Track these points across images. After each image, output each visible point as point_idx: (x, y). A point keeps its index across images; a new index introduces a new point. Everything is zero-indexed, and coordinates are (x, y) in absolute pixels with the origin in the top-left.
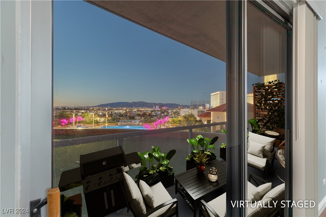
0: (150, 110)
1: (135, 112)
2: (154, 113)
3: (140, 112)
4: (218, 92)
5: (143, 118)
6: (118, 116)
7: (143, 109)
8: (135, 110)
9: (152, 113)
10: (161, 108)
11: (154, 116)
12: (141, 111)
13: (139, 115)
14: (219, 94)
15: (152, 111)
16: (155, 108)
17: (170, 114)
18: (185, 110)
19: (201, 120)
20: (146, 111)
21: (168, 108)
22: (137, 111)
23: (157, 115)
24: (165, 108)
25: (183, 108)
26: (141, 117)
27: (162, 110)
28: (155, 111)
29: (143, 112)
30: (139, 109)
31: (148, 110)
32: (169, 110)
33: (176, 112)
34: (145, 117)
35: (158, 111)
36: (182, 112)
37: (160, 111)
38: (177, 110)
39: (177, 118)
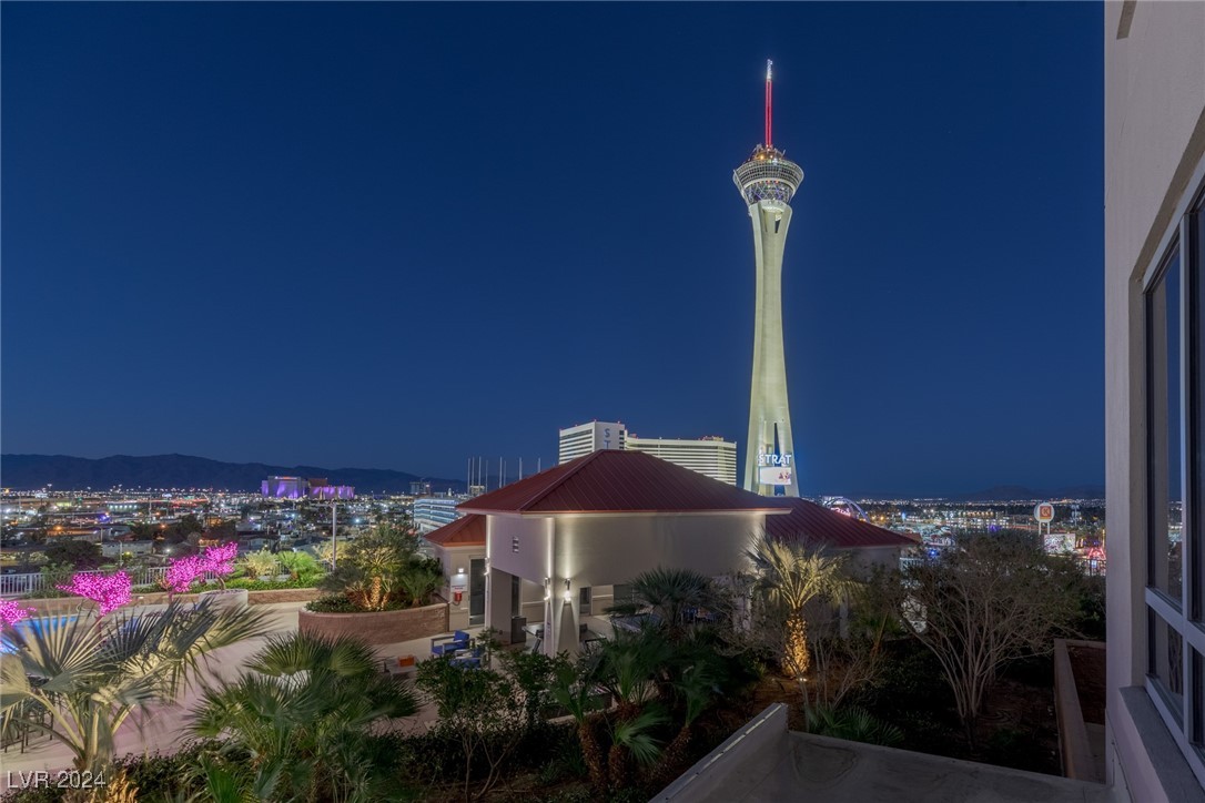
0: (235, 500)
1: (127, 513)
2: (257, 522)
3: (163, 513)
4: (591, 426)
5: (168, 551)
7: (191, 500)
8: (129, 503)
9: (244, 517)
10: (307, 491)
11: (261, 534)
12: (170, 509)
13: (141, 534)
14: (593, 435)
15: (246, 510)
16: (273, 493)
17: (358, 521)
18: (438, 501)
19: (439, 559)
20: (207, 507)
21: (350, 491)
22: (137, 510)
23: (271, 532)
24: (332, 491)
25: (432, 493)
26: (159, 546)
27: (315, 502)
28: (271, 506)
29: (180, 517)
30: (158, 496)
31: (226, 504)
32: (359, 500)
33: (391, 514)
34: (185, 543)
35: (288, 504)
36: (423, 512)
37: (302, 509)
38: (399, 500)
39: (311, 552)
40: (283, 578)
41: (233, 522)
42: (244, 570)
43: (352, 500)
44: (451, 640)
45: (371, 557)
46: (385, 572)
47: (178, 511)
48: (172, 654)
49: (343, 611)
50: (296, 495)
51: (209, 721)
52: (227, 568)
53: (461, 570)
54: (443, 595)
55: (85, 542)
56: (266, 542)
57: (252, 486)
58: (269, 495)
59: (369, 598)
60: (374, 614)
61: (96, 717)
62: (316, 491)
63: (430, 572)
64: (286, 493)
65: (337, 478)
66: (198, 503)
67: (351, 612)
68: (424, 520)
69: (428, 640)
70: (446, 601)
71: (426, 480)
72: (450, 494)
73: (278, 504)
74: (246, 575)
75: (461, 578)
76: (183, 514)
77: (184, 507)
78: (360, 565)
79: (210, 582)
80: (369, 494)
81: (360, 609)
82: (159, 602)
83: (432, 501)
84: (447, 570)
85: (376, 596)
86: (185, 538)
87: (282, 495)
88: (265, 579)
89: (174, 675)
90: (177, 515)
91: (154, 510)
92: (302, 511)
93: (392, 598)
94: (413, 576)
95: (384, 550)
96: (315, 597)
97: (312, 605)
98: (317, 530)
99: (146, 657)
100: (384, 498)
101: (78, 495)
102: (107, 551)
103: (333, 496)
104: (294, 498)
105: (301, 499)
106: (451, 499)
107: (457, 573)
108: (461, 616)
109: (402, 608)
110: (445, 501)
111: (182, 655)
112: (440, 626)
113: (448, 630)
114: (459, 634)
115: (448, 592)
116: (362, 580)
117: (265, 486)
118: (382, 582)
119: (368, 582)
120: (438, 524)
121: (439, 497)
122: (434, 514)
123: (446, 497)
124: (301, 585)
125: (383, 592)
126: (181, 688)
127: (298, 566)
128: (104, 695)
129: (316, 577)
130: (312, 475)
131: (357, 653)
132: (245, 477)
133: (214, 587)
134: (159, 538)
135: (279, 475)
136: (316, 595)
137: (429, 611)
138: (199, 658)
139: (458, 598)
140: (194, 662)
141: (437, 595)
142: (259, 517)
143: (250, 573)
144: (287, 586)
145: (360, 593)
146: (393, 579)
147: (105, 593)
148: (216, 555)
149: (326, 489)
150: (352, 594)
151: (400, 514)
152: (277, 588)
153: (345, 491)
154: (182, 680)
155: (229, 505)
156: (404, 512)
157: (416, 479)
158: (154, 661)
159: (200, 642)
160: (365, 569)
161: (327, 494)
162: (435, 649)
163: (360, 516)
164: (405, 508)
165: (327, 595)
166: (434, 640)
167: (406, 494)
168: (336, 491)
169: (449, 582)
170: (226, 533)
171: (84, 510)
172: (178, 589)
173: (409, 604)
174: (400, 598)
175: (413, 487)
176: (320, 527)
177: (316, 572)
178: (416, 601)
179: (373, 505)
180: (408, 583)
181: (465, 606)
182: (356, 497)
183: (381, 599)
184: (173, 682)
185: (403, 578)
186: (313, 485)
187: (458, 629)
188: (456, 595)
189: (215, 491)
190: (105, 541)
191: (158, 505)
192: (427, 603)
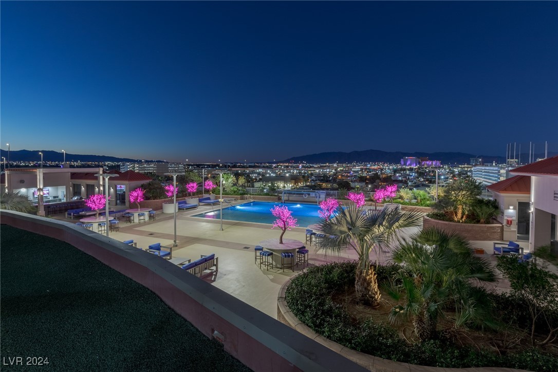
0: (391, 167)
1: (357, 172)
2: (399, 176)
3: (368, 172)
5: (370, 186)
6: (319, 180)
7: (376, 167)
8: (357, 168)
9: (395, 174)
10: (419, 163)
11: (401, 181)
12: (369, 170)
13: (362, 179)
15: (395, 171)
16: (405, 164)
17: (442, 177)
18: (487, 168)
19: (496, 200)
20: (382, 170)
21: (438, 163)
22: (360, 171)
23: (405, 180)
24: (430, 163)
25: (483, 164)
26: (367, 184)
27: (423, 168)
28: (405, 170)
29: (373, 174)
30: (366, 165)
31: (388, 169)
32: (443, 167)
33: (460, 174)
34: (375, 184)
35: (411, 170)
36: (478, 174)
37: (418, 171)
38: (464, 167)
39: (426, 191)
40: (414, 201)
41: (391, 176)
42: (399, 196)
43: (440, 168)
44: (507, 246)
45: (457, 195)
46: (465, 203)
47: (372, 171)
48: (387, 228)
49: (443, 220)
50: (414, 165)
51: (398, 257)
52: (393, 195)
53: (511, 207)
54: (499, 219)
55: (347, 182)
56: (403, 185)
57: (397, 162)
58: (404, 165)
59: (456, 215)
60: (458, 224)
61: (365, 245)
62: (423, 163)
63: (491, 206)
64: (411, 164)
65: (432, 157)
66: (379, 168)
67: (447, 221)
68: (478, 178)
69: (492, 243)
70: (502, 224)
71: (479, 157)
72: (494, 164)
73: (408, 169)
74: (399, 198)
75: (511, 212)
76: (374, 172)
77: (374, 170)
78: (451, 199)
79: (387, 200)
80: (448, 164)
81: (451, 220)
82: (371, 205)
83: (483, 168)
84: (502, 206)
85: (459, 215)
86: (375, 182)
87: (409, 165)
88: (407, 201)
89: (388, 235)
90: (372, 173)
91: (365, 171)
92: (417, 172)
93: (468, 217)
94: (481, 207)
95: (464, 192)
96: (430, 212)
97: (429, 214)
98: (424, 181)
99: (379, 227)
100: (456, 167)
101: (344, 165)
102: (352, 185)
103: (431, 165)
104: (414, 167)
105: (417, 167)
106: (494, 167)
107: (509, 209)
108: (512, 233)
109: (475, 223)
110: (492, 168)
111: (390, 228)
112: (497, 236)
113: (502, 240)
114: (511, 243)
115: (502, 219)
116: (453, 206)
117: (402, 162)
118: (463, 208)
119: (456, 208)
120: (491, 181)
121: (487, 166)
122: (484, 175)
123: (492, 166)
124: (422, 205)
125: (463, 214)
126: (391, 240)
127: (420, 196)
128: (367, 238)
129: (428, 202)
130: (421, 156)
131: (461, 242)
132: (394, 158)
133: (389, 202)
134: (367, 181)
135: (408, 157)
136: (430, 210)
137: (490, 227)
138: (396, 230)
139: (509, 223)
140: (395, 232)
141: (494, 219)
142: (400, 174)
143: (401, 197)
144: (416, 205)
145: (452, 213)
146: (469, 208)
147: (357, 200)
148: (390, 189)
149: (428, 162)
150: (447, 212)
151: (464, 174)
152: (412, 205)
153: (437, 163)
154: (391, 237)
155: (389, 169)
156: (467, 174)
157: (474, 156)
158: (382, 229)
159: (397, 224)
160: (454, 201)
161: (428, 165)
162: (496, 249)
163: (444, 175)
164: (467, 171)
165: (436, 211)
166: (495, 243)
167: (467, 164)
168: (432, 163)
169: (503, 213)
170: (389, 181)
171: (346, 170)
172: (378, 201)
173: (478, 222)
174: (473, 218)
175: (472, 161)
176: (425, 180)
177: (428, 200)
178: (482, 220)
179: (450, 170)
180: (478, 210)
181: (514, 228)
182: (442, 166)
183: (462, 217)
184: (388, 238)
185: (475, 208)
186: (422, 161)
187: (511, 240)
188: (508, 221)
189: (384, 164)
190: (352, 181)
191: (366, 169)
192: (488, 223)
